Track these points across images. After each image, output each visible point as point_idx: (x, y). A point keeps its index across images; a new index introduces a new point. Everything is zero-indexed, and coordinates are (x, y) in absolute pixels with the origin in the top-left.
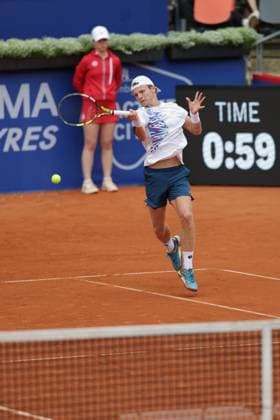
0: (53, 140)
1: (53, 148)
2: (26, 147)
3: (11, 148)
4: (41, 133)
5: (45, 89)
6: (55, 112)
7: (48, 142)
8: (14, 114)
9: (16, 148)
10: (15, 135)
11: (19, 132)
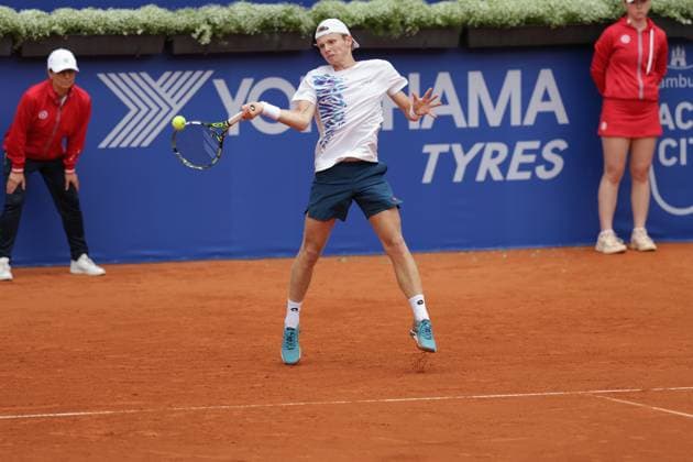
0: (559, 163)
1: (558, 176)
2: (514, 174)
3: (488, 174)
4: (538, 152)
5: (546, 79)
6: (563, 118)
7: (550, 166)
8: (495, 119)
9: (497, 176)
10: (495, 154)
11: (503, 149)
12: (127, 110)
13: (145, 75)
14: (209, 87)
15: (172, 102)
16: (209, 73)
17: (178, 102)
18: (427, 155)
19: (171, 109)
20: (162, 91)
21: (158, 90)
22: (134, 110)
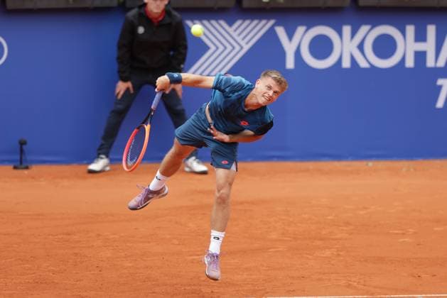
12: (207, 48)
13: (222, 22)
14: (271, 32)
15: (243, 43)
16: (272, 22)
17: (247, 43)
18: (440, 87)
19: (242, 48)
20: (235, 35)
21: (232, 33)
22: (213, 48)
